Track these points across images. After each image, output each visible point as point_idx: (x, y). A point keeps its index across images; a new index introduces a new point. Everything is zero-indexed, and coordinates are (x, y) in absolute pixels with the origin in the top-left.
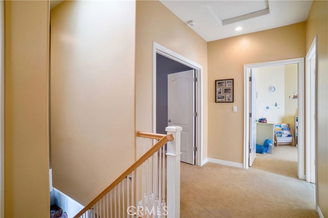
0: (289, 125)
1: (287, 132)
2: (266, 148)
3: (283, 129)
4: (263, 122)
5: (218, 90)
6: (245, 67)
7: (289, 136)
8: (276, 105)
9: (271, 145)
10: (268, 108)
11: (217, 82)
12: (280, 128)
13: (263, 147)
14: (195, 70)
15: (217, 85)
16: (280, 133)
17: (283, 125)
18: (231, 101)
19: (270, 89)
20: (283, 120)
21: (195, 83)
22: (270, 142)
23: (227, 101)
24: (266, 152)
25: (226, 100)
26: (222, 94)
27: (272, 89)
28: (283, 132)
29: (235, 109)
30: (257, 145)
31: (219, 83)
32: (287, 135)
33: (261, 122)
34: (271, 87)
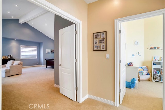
0: (147, 67)
1: (146, 72)
2: (133, 85)
3: (143, 70)
4: (131, 66)
5: (95, 41)
6: (115, 21)
7: (148, 74)
8: (139, 54)
9: (136, 82)
10: (133, 55)
11: (94, 35)
12: (142, 69)
13: (130, 84)
14: (76, 25)
15: (94, 37)
16: (142, 72)
17: (144, 67)
18: (105, 49)
19: (135, 43)
20: (144, 63)
21: (76, 35)
22: (136, 80)
23: (102, 50)
24: (133, 87)
25: (100, 49)
26: (98, 44)
27: (136, 43)
28: (143, 71)
29: (108, 56)
30: (126, 82)
31: (96, 35)
32: (146, 74)
33: (129, 65)
34: (135, 42)
